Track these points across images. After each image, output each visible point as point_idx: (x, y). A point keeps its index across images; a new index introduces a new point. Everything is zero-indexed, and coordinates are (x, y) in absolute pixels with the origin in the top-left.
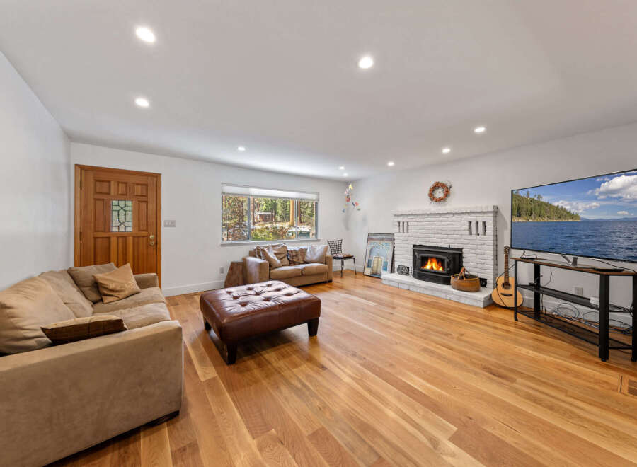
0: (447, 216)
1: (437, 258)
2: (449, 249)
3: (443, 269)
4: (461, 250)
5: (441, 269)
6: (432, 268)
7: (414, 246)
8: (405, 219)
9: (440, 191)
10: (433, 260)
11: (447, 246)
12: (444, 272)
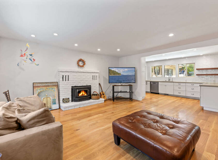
0: (86, 73)
1: (84, 90)
2: (87, 86)
3: (87, 94)
4: (90, 86)
5: (86, 95)
6: (83, 94)
7: (72, 87)
8: (67, 74)
9: (81, 63)
10: (83, 91)
11: (86, 85)
12: (87, 95)
